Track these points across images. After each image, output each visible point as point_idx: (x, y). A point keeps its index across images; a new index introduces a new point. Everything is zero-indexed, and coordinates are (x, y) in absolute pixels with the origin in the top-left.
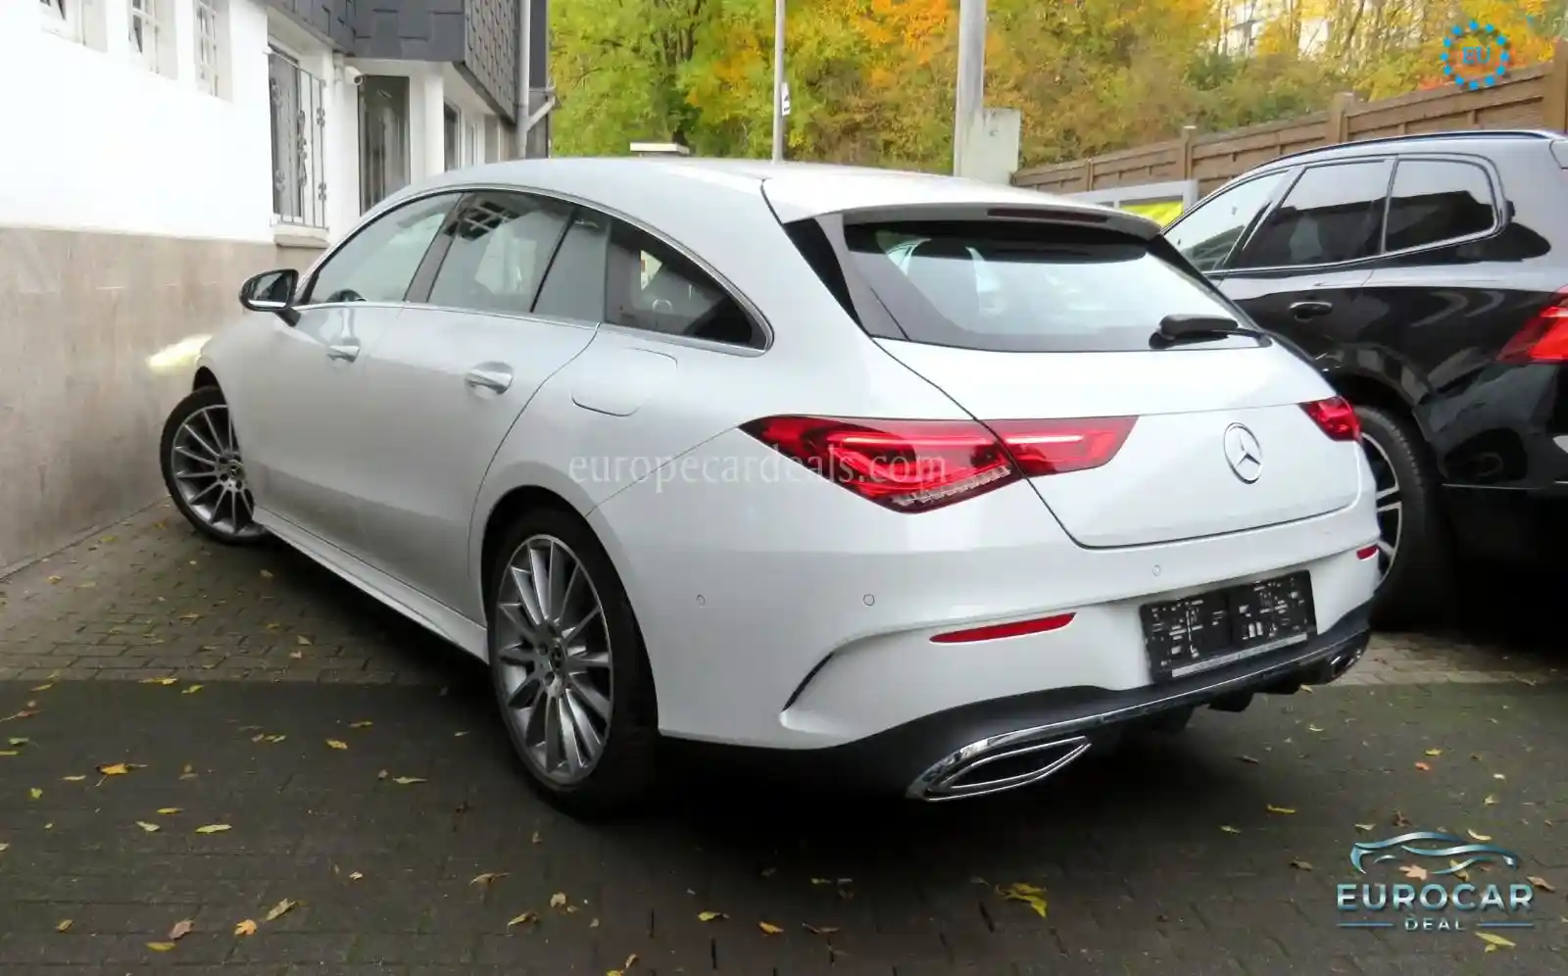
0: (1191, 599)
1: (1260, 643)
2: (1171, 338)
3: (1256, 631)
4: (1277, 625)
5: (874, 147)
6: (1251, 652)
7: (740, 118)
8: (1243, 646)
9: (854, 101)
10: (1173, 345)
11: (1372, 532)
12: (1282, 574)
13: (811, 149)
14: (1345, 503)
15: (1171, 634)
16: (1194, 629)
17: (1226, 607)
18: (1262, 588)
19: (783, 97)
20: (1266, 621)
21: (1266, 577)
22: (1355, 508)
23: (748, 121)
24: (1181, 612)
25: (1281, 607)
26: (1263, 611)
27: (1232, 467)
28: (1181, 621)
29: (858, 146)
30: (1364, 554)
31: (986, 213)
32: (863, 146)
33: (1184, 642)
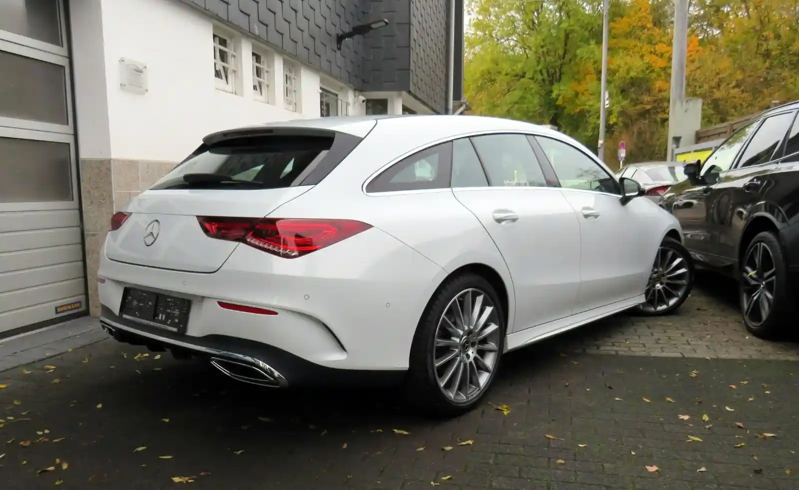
5: (656, 122)
7: (585, 111)
9: (646, 98)
13: (621, 125)
16: (141, 304)
19: (606, 99)
20: (168, 315)
23: (589, 112)
26: (168, 311)
29: (647, 122)
32: (650, 122)
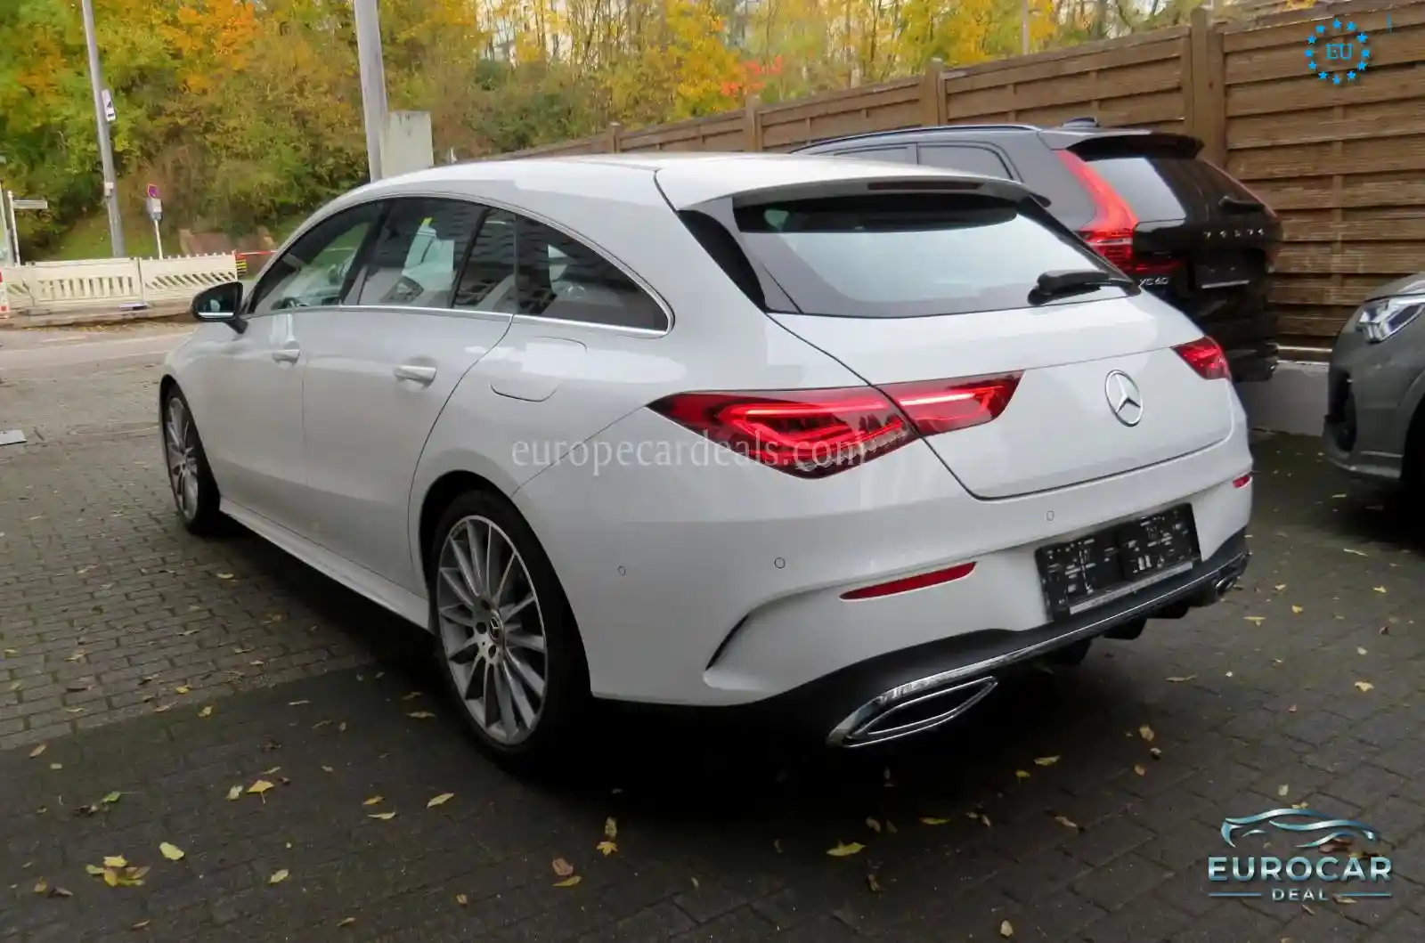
0: (1083, 539)
1: (1150, 575)
2: (1049, 294)
3: (1145, 563)
4: (1164, 557)
6: (1143, 583)
7: (54, 126)
8: (1132, 579)
9: (171, 106)
10: (1051, 300)
11: (1245, 462)
12: (1165, 508)
13: (138, 153)
14: (1218, 439)
15: (1067, 573)
16: (1088, 566)
17: (1117, 544)
18: (1146, 523)
19: (106, 104)
20: (1155, 553)
21: (1150, 513)
22: (1229, 441)
23: (63, 128)
24: (1075, 551)
25: (1167, 539)
26: (1150, 545)
27: (1113, 411)
28: (1075, 560)
29: (185, 147)
30: (1240, 482)
31: (866, 187)
32: (191, 148)
33: (1079, 580)
